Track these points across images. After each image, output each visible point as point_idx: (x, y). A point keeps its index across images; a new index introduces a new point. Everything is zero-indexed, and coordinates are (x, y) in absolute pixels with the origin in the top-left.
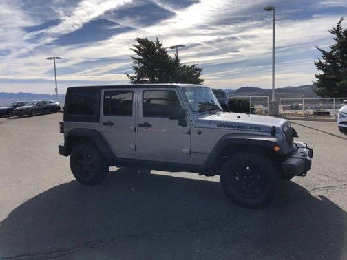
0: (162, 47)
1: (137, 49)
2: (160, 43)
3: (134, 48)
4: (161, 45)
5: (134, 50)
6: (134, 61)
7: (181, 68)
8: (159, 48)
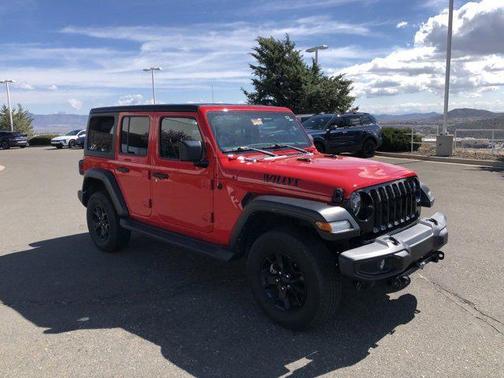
0: (294, 50)
1: (258, 54)
2: (291, 44)
4: (293, 47)
5: (255, 56)
6: (254, 71)
7: (321, 81)
8: (289, 51)
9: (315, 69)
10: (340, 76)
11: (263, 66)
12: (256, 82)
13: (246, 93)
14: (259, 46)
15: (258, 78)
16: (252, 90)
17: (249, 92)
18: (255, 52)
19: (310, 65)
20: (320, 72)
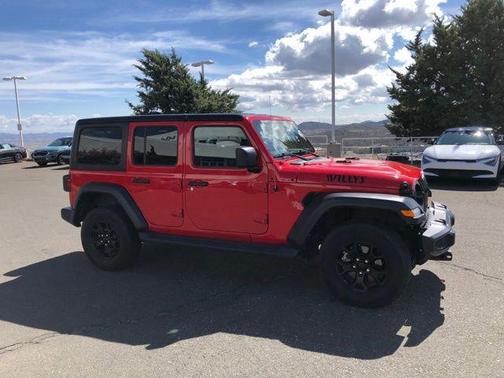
0: (180, 64)
1: (143, 67)
2: (178, 57)
3: (140, 64)
4: (179, 60)
5: (140, 68)
6: (139, 83)
7: (209, 95)
8: (175, 64)
9: (203, 83)
10: (228, 91)
11: (149, 78)
12: (142, 95)
13: (131, 105)
14: (145, 59)
15: (143, 90)
16: (138, 102)
17: (135, 105)
19: (198, 78)
20: (208, 86)
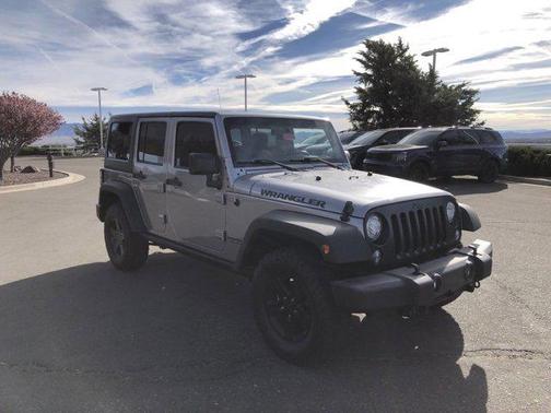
0: (407, 54)
1: (364, 59)
2: (404, 47)
4: (406, 50)
5: (360, 61)
6: (359, 78)
7: (439, 89)
8: (401, 55)
9: (432, 74)
10: (464, 85)
11: (369, 72)
12: (360, 91)
13: (347, 103)
14: (365, 50)
15: (363, 86)
16: (355, 99)
17: (351, 103)
18: (361, 57)
19: (427, 71)
20: (438, 80)
